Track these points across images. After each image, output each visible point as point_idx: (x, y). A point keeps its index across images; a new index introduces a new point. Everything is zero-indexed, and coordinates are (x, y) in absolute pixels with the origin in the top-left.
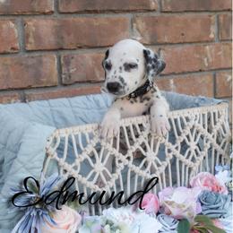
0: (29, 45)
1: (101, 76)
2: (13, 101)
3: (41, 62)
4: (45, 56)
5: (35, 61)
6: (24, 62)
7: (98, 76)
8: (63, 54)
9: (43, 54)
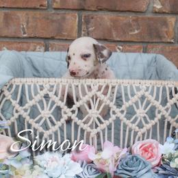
0: (55, 4)
1: (117, 36)
2: (38, 47)
3: (64, 19)
4: (68, 14)
5: (59, 17)
6: (50, 17)
7: (114, 36)
8: (84, 14)
9: (67, 12)
